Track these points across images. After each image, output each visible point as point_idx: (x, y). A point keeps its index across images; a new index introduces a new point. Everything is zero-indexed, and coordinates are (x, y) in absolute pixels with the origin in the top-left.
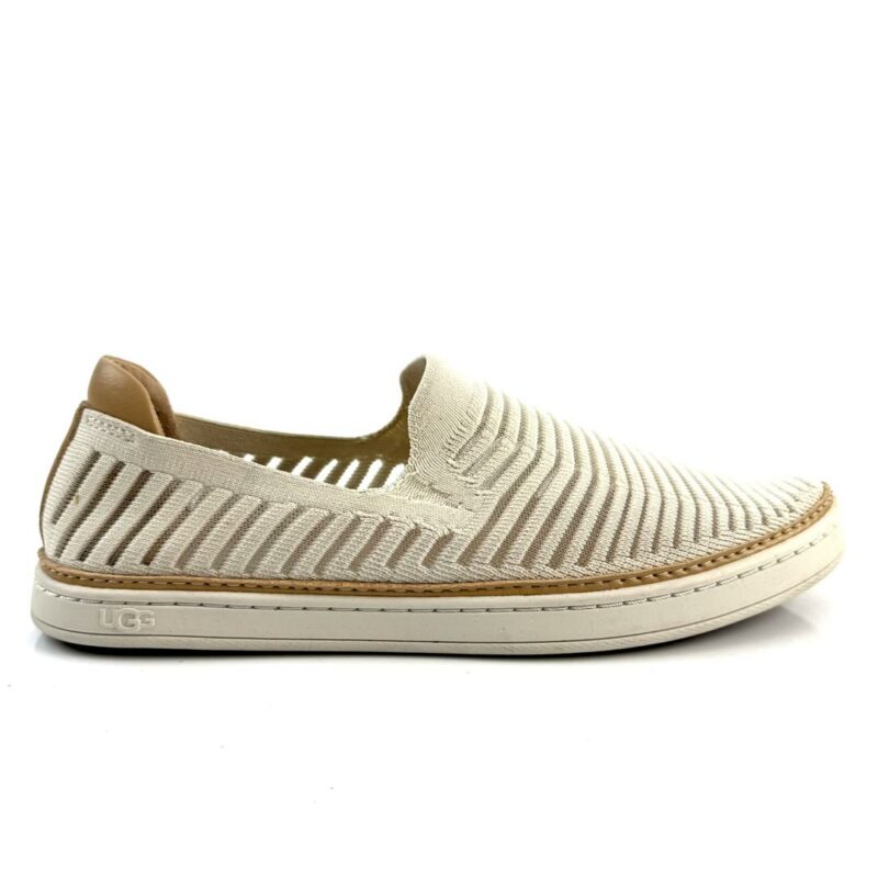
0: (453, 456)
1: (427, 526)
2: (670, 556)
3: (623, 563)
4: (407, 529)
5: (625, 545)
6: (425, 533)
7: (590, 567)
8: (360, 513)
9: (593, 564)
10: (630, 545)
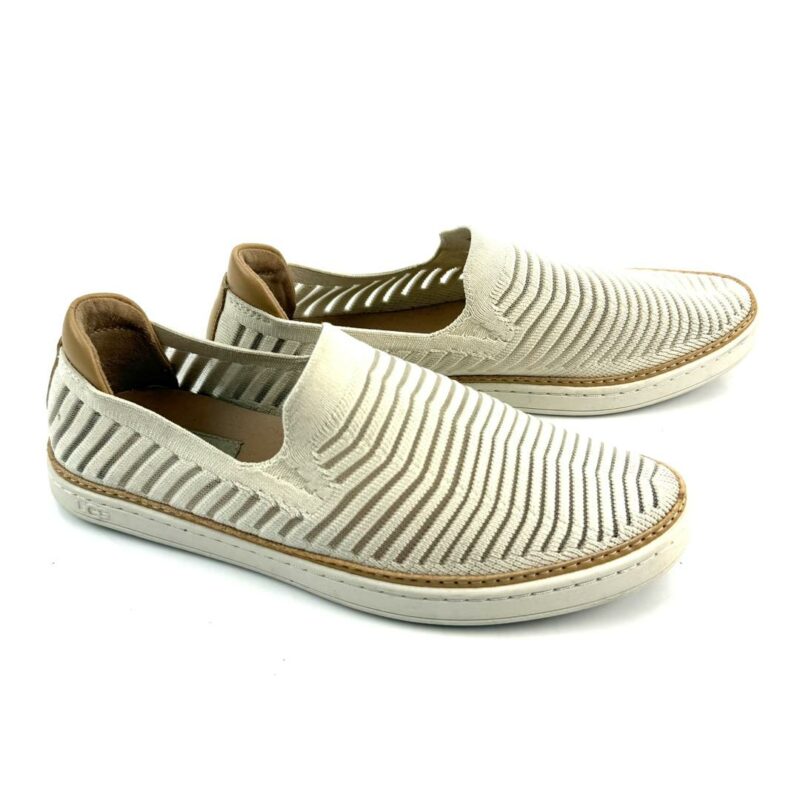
0: (317, 449)
1: (284, 507)
2: (475, 568)
3: (433, 566)
4: (270, 506)
5: (438, 553)
6: (282, 512)
7: (404, 565)
8: (237, 484)
9: (406, 564)
10: (443, 554)
